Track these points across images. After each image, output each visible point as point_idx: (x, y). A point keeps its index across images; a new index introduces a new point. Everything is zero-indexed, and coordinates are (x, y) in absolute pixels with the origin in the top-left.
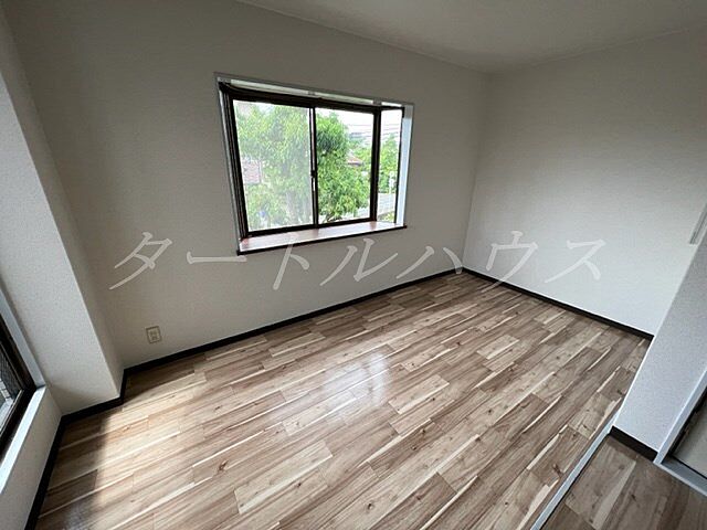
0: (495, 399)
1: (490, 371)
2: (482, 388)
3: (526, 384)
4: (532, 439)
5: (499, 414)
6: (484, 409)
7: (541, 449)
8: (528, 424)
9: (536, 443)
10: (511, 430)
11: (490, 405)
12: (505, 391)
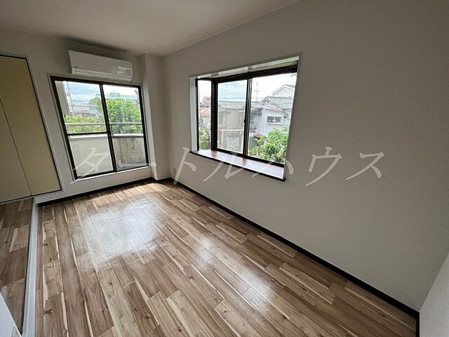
0: (120, 291)
1: (150, 295)
2: (134, 284)
3: (126, 326)
4: (76, 305)
5: (106, 290)
6: (114, 280)
7: (66, 308)
8: (89, 309)
9: (73, 307)
10: (91, 293)
11: (116, 285)
12: (125, 301)
